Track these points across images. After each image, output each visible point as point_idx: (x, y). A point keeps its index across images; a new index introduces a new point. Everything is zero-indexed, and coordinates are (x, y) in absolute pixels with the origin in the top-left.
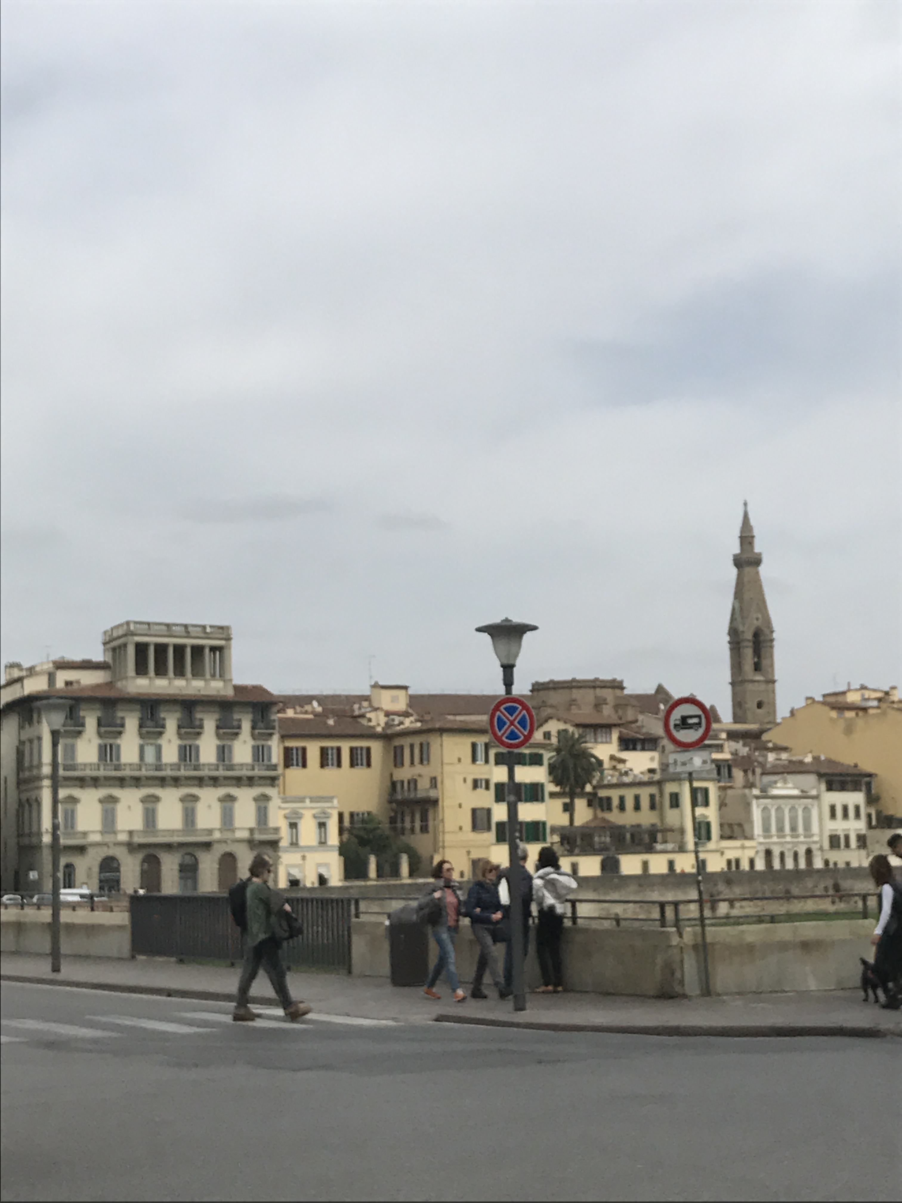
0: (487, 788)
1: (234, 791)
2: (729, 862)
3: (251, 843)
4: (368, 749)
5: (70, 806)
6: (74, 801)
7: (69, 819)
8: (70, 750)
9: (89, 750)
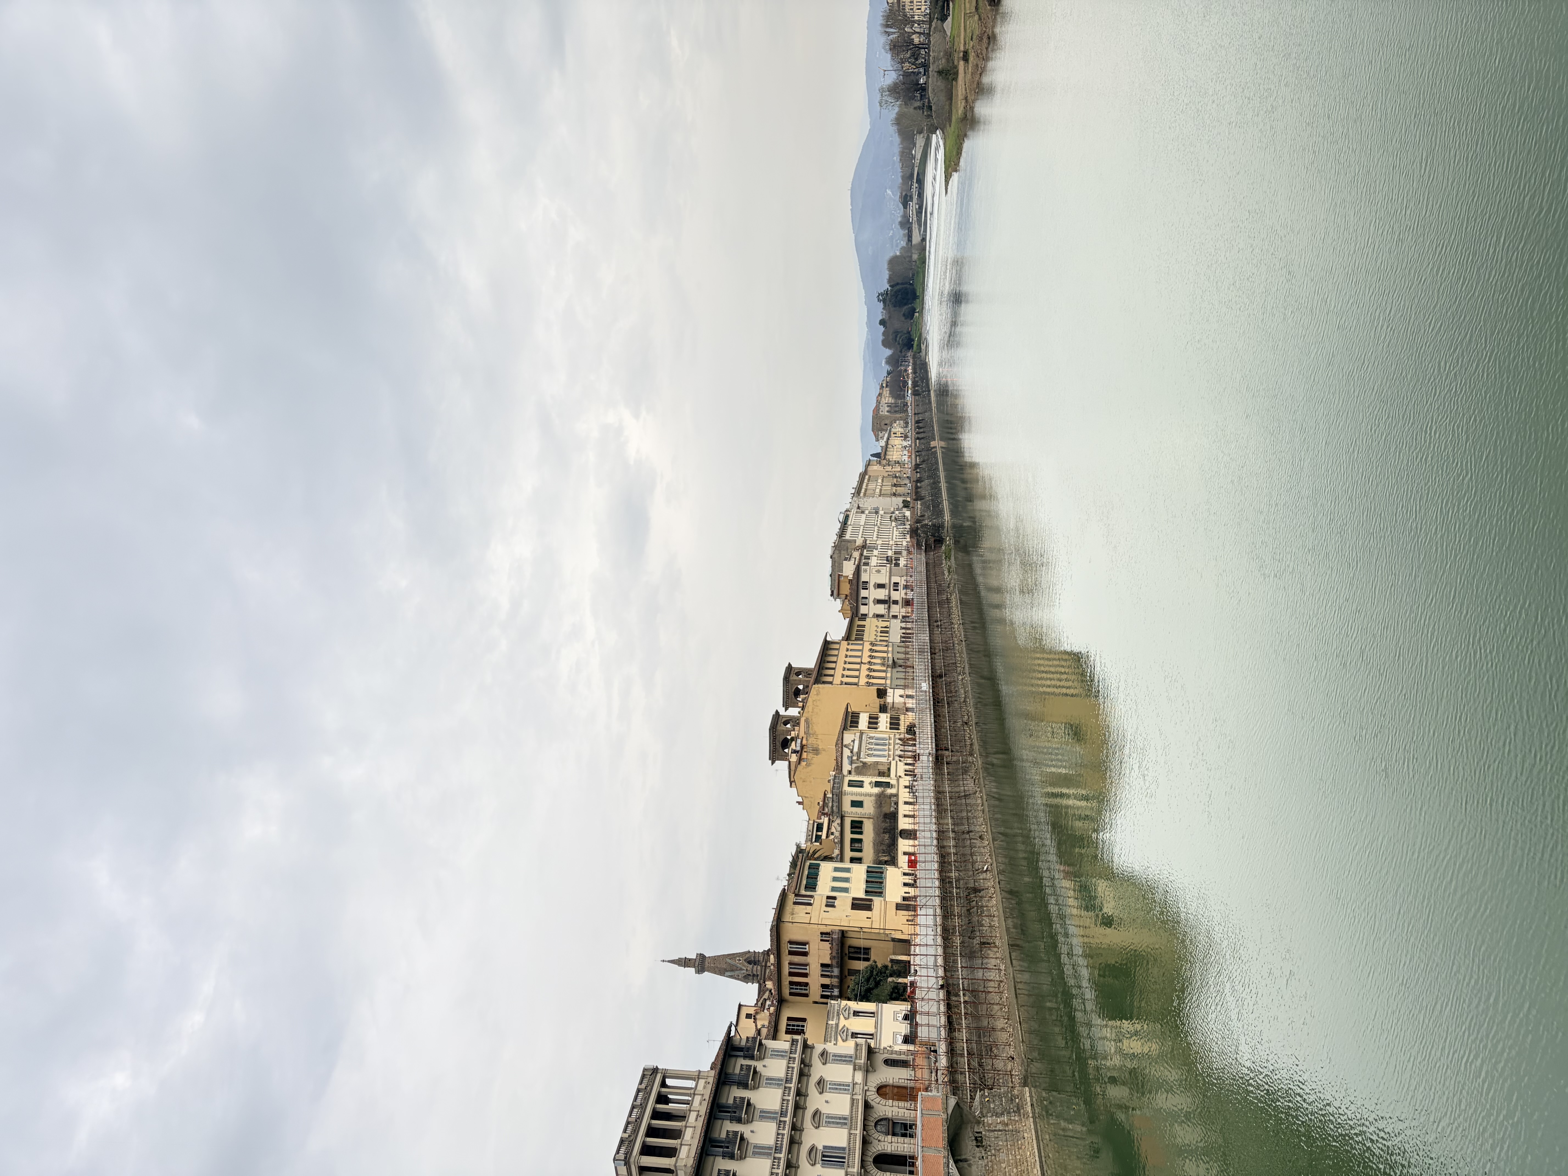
0: (834, 898)
1: (814, 1079)
2: (906, 775)
3: (869, 1069)
4: (789, 1019)
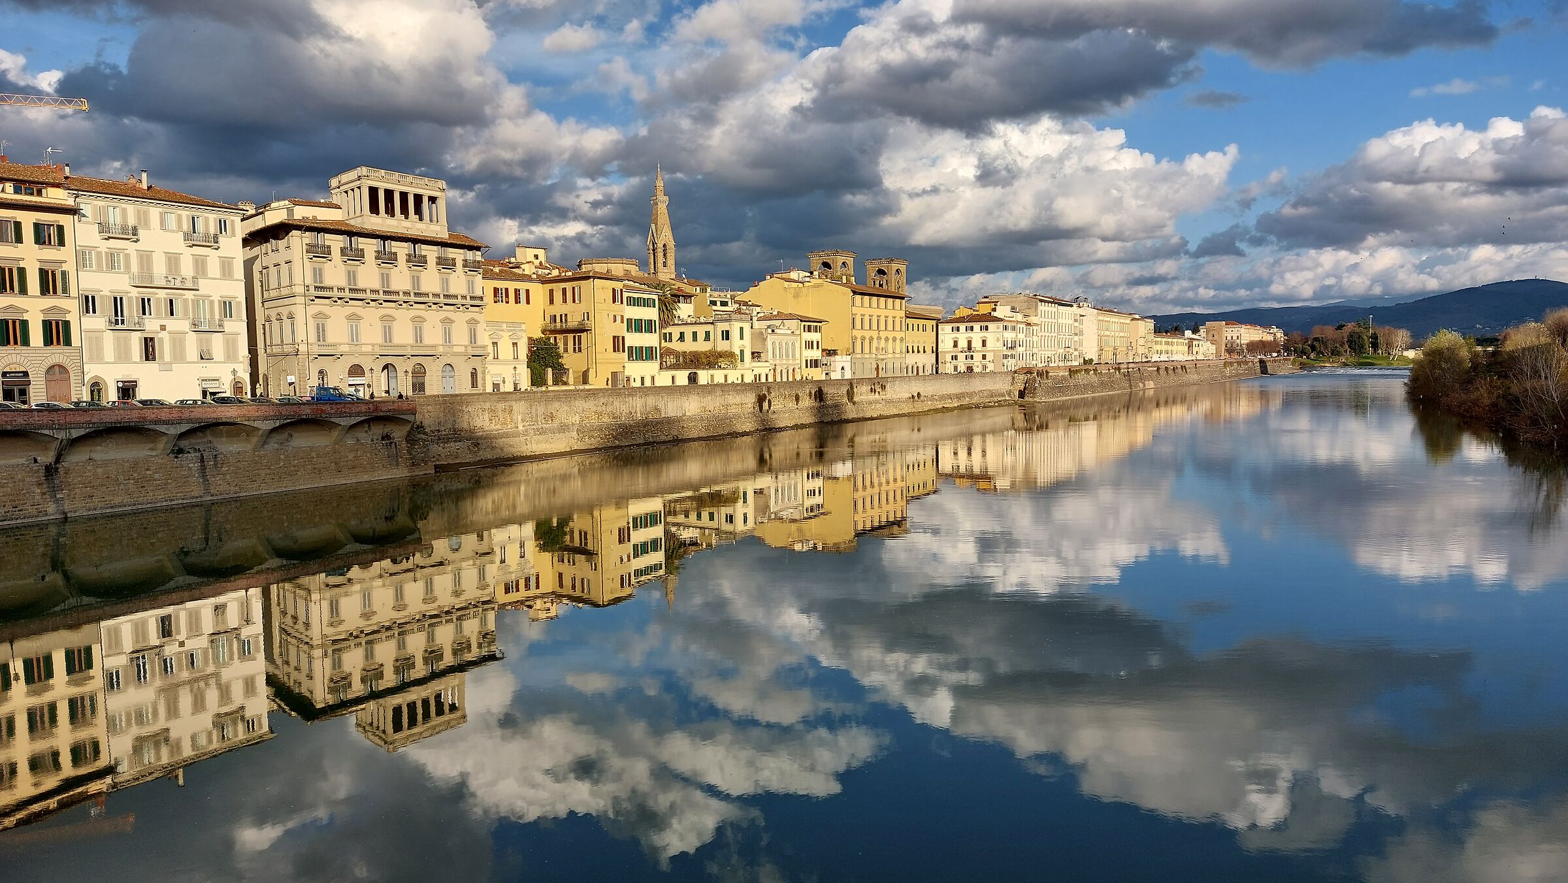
0: (622, 321)
1: (452, 315)
3: (467, 356)
4: (528, 291)
5: (321, 321)
6: (327, 317)
7: (321, 332)
8: (318, 274)
9: (335, 273)
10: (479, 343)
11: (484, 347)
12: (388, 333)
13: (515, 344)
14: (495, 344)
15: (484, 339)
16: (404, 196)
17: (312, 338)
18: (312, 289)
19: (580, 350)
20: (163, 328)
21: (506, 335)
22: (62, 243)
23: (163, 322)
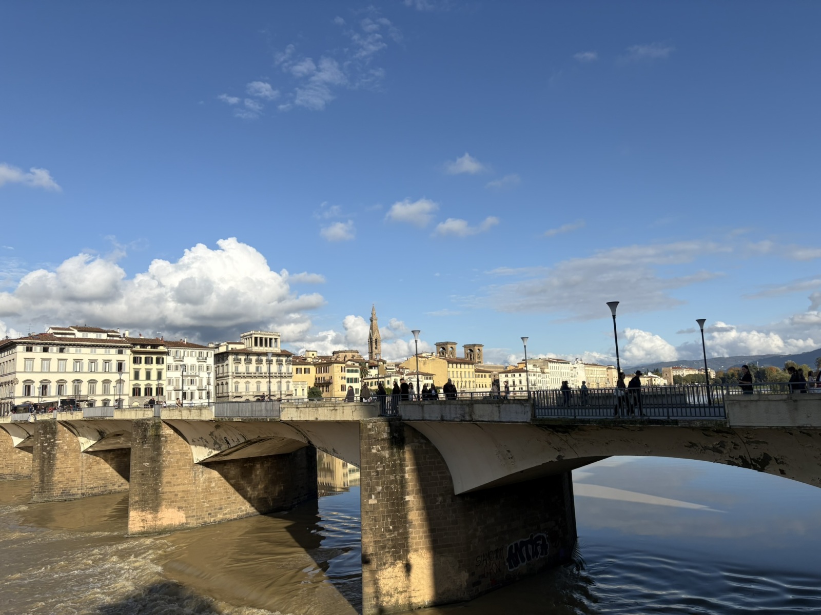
0: (345, 379)
1: (281, 380)
4: (310, 368)
5: (237, 384)
6: (238, 383)
7: (237, 388)
8: (237, 368)
9: (242, 368)
10: (290, 389)
11: (292, 391)
12: (258, 388)
13: (303, 390)
14: (296, 390)
15: (292, 388)
16: (266, 339)
17: (234, 391)
18: (235, 374)
19: (328, 391)
20: (189, 389)
21: (300, 386)
22: (163, 363)
23: (189, 387)
